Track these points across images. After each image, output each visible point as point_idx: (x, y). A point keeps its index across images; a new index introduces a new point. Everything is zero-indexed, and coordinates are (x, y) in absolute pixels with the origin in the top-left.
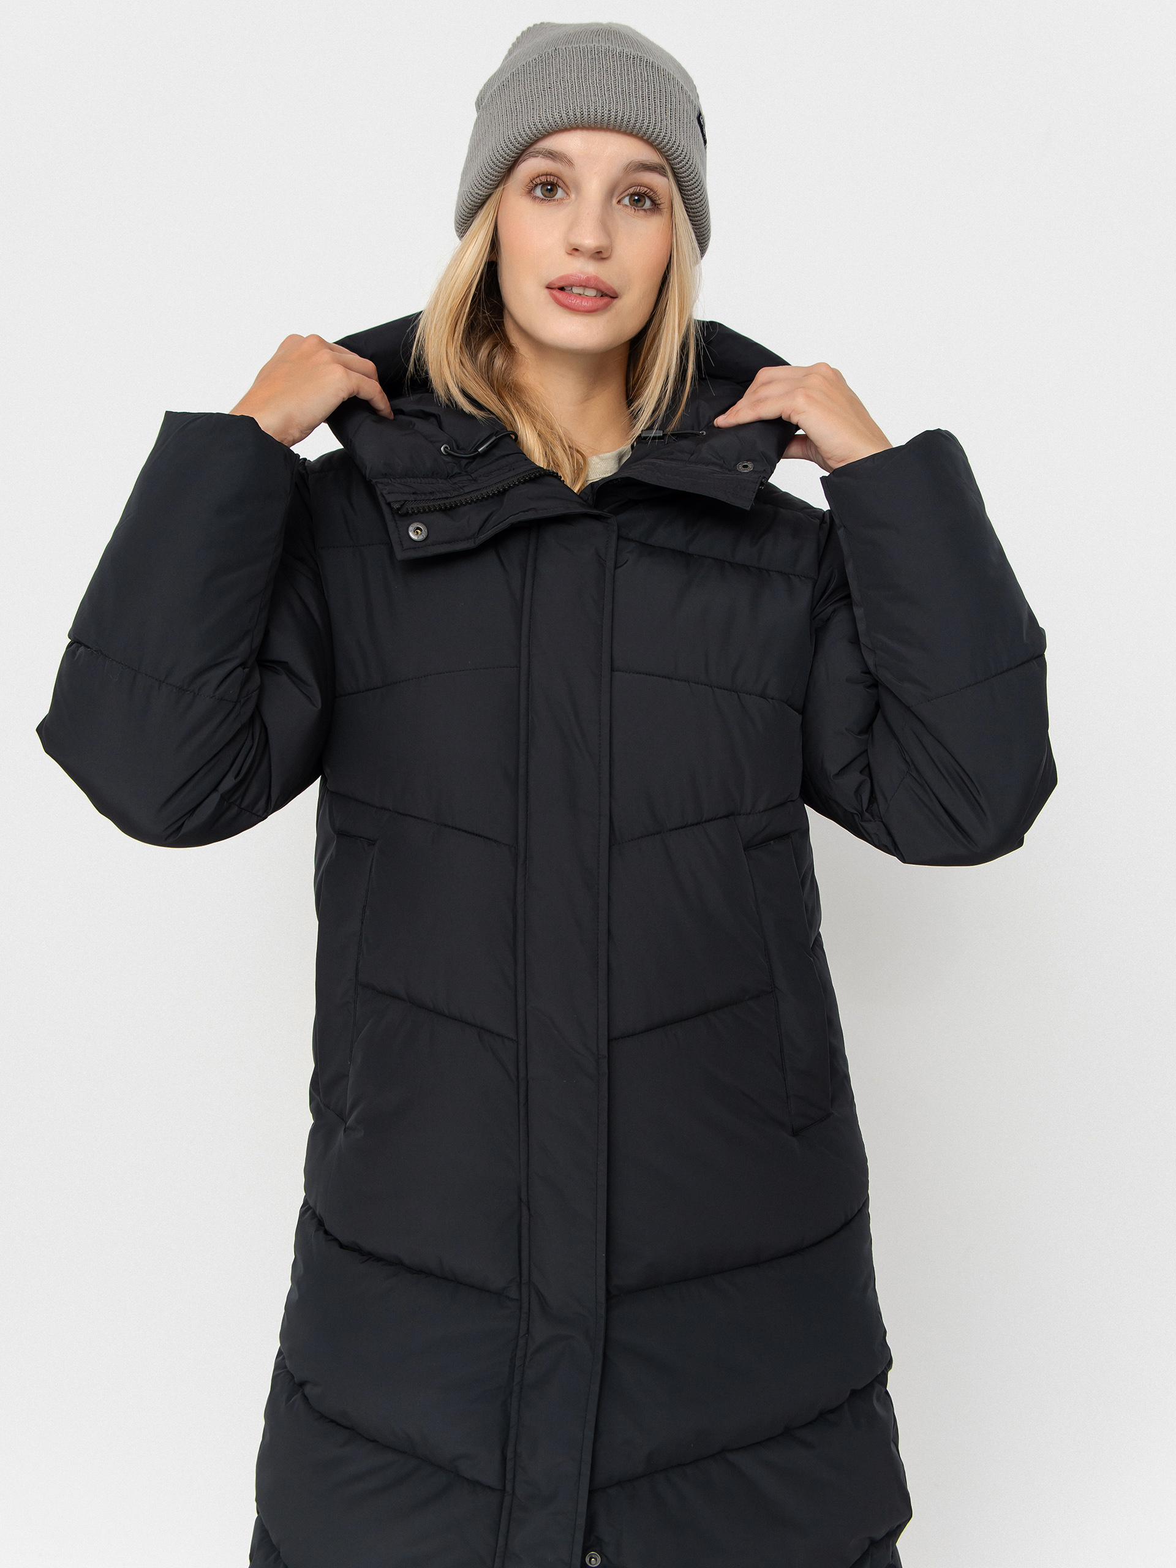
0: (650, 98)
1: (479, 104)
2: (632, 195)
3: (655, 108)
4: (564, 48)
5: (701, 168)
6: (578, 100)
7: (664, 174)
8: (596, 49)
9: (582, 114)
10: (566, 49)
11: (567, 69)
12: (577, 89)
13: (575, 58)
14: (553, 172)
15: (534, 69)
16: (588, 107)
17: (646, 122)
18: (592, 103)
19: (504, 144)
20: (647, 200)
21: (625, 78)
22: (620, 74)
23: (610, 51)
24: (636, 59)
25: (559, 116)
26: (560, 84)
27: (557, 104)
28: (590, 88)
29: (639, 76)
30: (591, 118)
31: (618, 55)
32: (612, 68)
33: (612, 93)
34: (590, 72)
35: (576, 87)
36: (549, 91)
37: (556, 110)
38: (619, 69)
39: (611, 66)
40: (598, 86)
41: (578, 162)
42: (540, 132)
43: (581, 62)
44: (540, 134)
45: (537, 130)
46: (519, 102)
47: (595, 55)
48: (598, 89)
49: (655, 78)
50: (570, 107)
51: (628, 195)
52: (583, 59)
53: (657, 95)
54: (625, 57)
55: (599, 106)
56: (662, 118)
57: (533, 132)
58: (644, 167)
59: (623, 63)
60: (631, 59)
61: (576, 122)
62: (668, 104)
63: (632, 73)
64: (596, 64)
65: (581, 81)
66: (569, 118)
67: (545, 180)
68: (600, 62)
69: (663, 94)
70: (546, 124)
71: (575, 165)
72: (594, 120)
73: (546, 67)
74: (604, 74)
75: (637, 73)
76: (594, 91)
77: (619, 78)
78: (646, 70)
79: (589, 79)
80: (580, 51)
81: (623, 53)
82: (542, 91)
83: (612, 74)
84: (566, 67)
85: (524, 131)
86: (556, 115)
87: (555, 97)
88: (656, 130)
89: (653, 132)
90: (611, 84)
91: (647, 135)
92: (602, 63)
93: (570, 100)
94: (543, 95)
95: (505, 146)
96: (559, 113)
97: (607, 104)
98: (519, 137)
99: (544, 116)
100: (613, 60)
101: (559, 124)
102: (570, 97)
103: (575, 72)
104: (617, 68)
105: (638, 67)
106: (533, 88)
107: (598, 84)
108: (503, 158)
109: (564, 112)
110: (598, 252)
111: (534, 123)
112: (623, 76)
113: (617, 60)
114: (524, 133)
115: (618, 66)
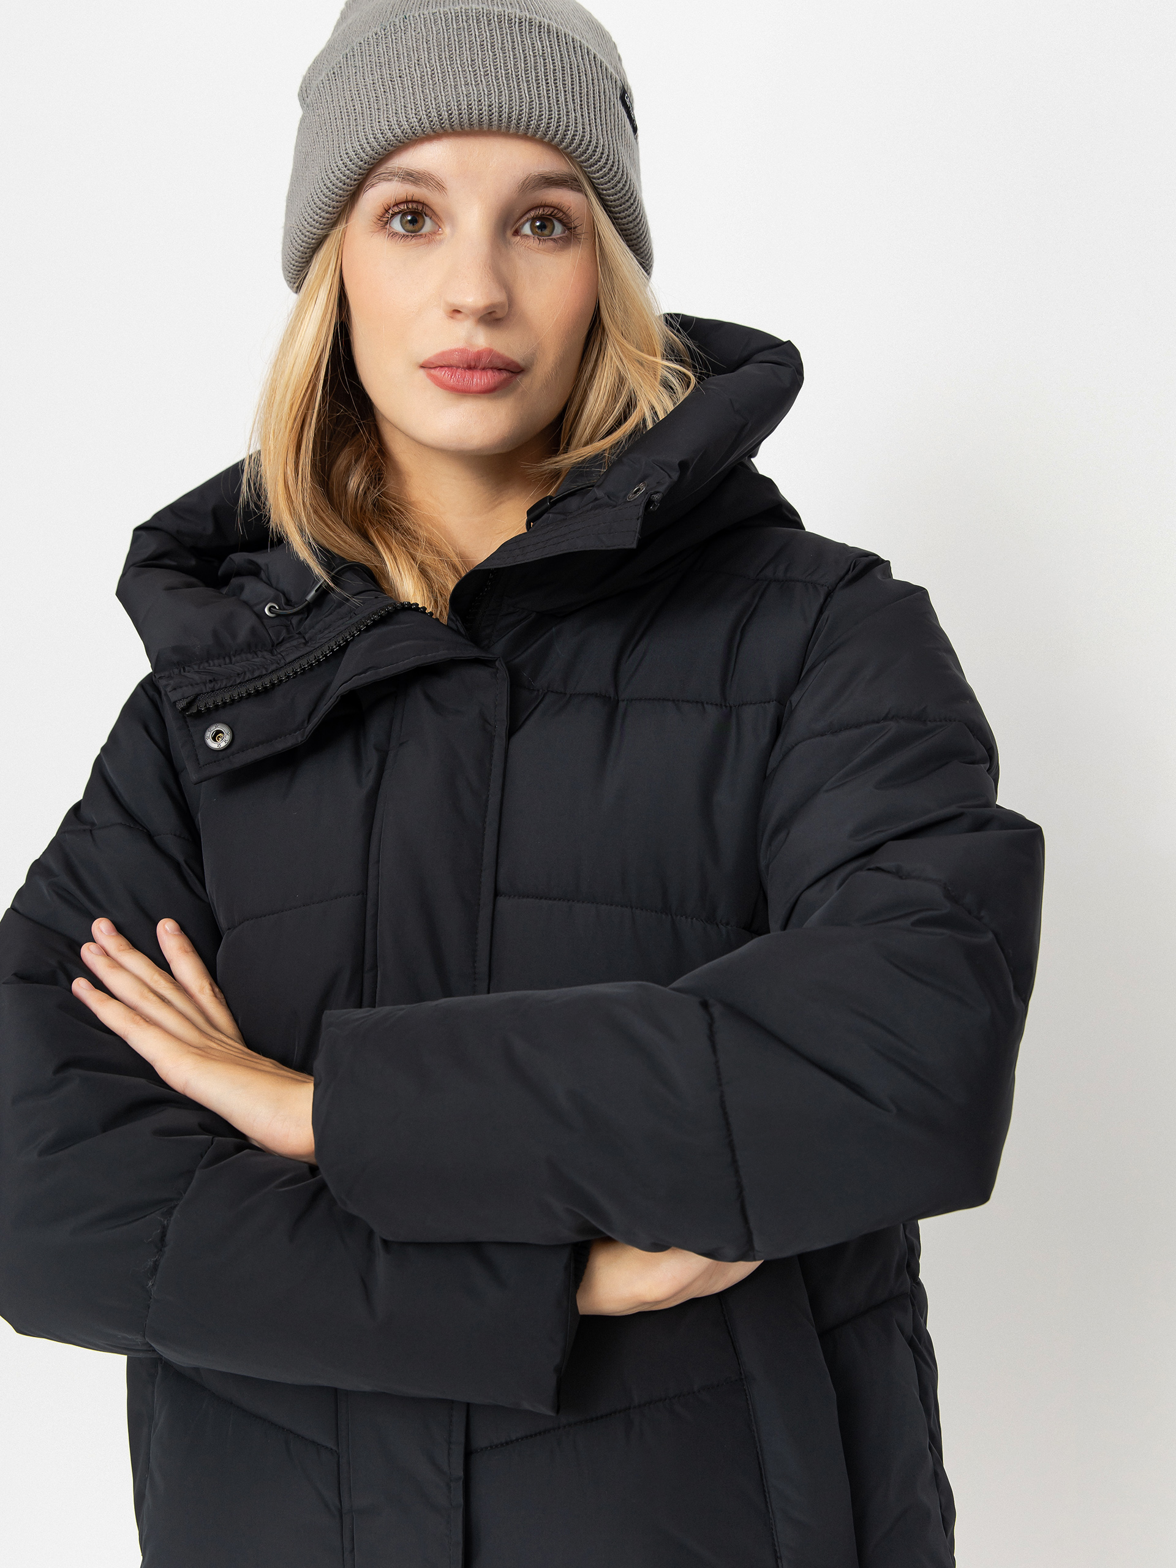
0: (549, 81)
1: (304, 95)
2: (534, 219)
3: (557, 94)
4: (417, 15)
5: (631, 172)
6: (443, 93)
7: (579, 189)
8: (463, 14)
9: (451, 114)
10: (419, 16)
11: (423, 47)
12: (440, 75)
13: (434, 29)
14: (415, 198)
15: (376, 49)
16: (459, 103)
17: (545, 117)
18: (464, 97)
19: (341, 162)
20: (556, 224)
21: (509, 53)
22: (501, 49)
23: (485, 15)
24: (524, 23)
25: (417, 118)
26: (415, 70)
27: (412, 101)
28: (459, 74)
29: (529, 48)
30: (464, 117)
31: (496, 19)
32: (489, 40)
33: (492, 79)
34: (457, 49)
35: (438, 73)
36: (399, 81)
37: (412, 109)
38: (500, 41)
39: (488, 37)
40: (471, 69)
41: (451, 184)
42: (391, 143)
43: (444, 34)
44: (392, 146)
45: (386, 141)
46: (358, 99)
47: (463, 22)
48: (470, 74)
49: (554, 48)
50: (432, 104)
51: (527, 221)
52: (445, 31)
53: (559, 75)
54: (506, 22)
55: (474, 100)
56: (568, 109)
57: (381, 144)
58: (548, 181)
59: (504, 32)
60: (517, 23)
61: (443, 125)
62: (576, 86)
63: (520, 45)
64: (465, 37)
65: (445, 64)
66: (432, 121)
67: (406, 207)
68: (470, 33)
69: (567, 71)
70: (398, 132)
71: (448, 188)
72: (469, 120)
73: (392, 45)
74: (478, 51)
75: (527, 45)
76: (466, 78)
77: (501, 55)
78: (540, 38)
79: (456, 60)
80: (441, 18)
81: (505, 16)
82: (390, 82)
83: (489, 50)
84: (421, 44)
85: (368, 143)
86: (413, 118)
87: (409, 89)
88: (561, 128)
89: (557, 131)
90: (490, 65)
91: (548, 136)
92: (473, 34)
93: (431, 94)
94: (391, 88)
95: (343, 166)
96: (416, 114)
97: (486, 96)
98: (361, 151)
99: (395, 119)
100: (490, 28)
101: (418, 130)
102: (431, 90)
103: (436, 50)
104: (497, 39)
105: (528, 36)
106: (376, 77)
107: (470, 66)
108: (341, 182)
109: (424, 112)
110: (490, 313)
111: (381, 130)
112: (507, 51)
113: (495, 27)
114: (367, 146)
115: (497, 37)
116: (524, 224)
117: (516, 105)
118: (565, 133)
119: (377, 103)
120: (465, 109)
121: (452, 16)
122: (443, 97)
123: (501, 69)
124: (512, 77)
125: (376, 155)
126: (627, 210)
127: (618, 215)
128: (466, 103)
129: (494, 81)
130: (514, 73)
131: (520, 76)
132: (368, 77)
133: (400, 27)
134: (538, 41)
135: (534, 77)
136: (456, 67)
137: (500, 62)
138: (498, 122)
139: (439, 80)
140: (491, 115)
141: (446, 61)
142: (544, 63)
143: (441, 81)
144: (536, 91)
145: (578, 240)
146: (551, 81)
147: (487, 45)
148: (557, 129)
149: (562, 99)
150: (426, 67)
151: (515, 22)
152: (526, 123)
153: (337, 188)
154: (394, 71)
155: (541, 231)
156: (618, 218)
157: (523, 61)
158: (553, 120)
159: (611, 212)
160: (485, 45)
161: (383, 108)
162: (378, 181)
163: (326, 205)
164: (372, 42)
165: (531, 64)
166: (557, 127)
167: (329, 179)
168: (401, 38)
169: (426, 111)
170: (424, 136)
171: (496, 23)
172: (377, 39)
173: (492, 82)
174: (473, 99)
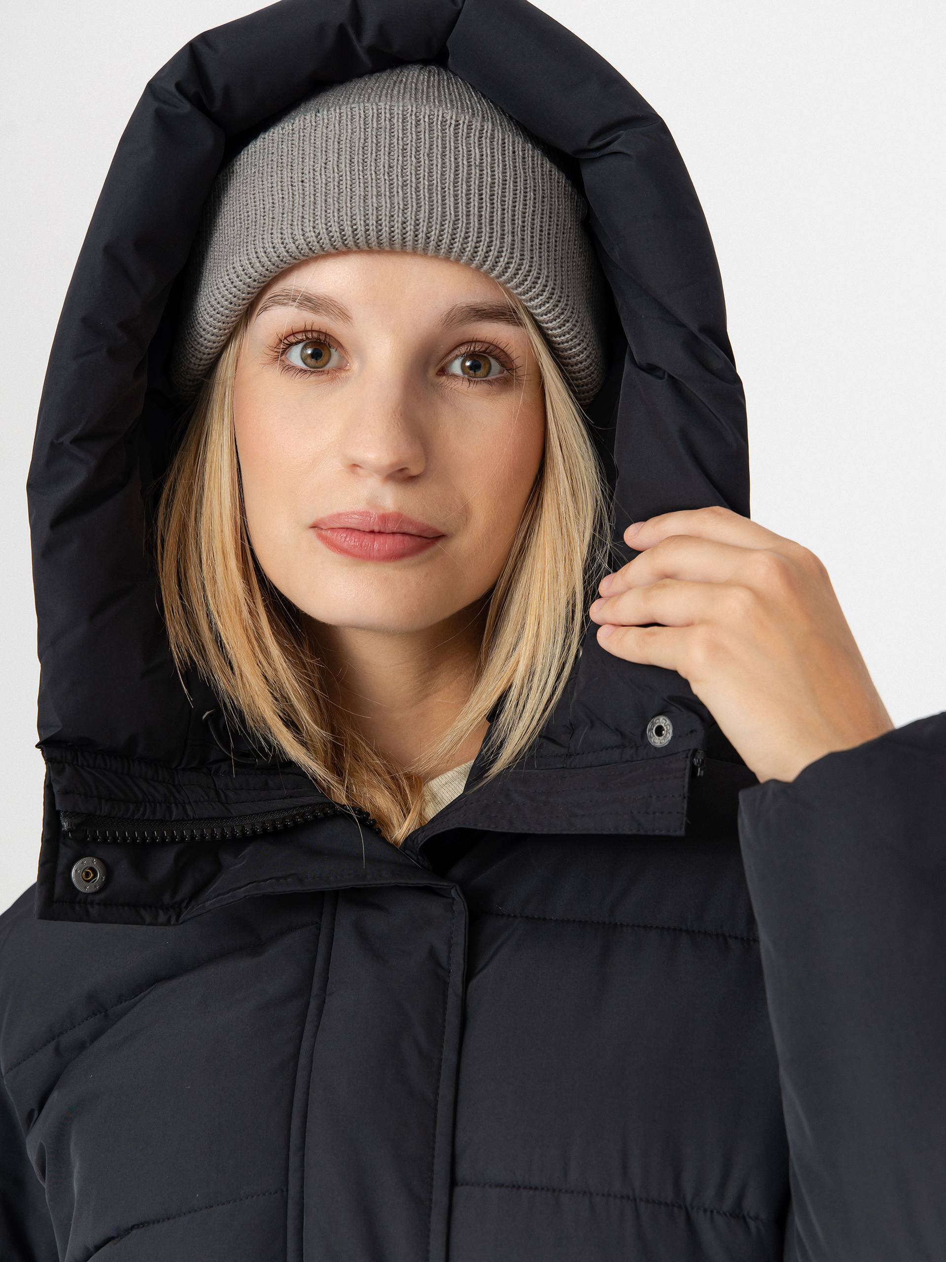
2: (464, 357)
14: (316, 328)
15: (280, 147)
16: (367, 217)
17: (472, 240)
18: (373, 210)
19: (227, 277)
20: (493, 361)
21: (437, 161)
22: (428, 155)
23: (413, 114)
24: (461, 126)
25: (314, 232)
26: (321, 174)
27: (312, 211)
28: (372, 182)
29: (463, 156)
30: (371, 234)
31: (427, 119)
32: (414, 144)
33: (411, 191)
34: (374, 152)
35: (346, 179)
36: (301, 187)
37: (310, 221)
38: (427, 146)
39: (414, 140)
40: (386, 177)
41: (358, 313)
42: (285, 259)
43: (360, 134)
44: (286, 263)
45: (279, 257)
46: (253, 204)
47: (385, 120)
48: (385, 183)
49: (496, 158)
50: (334, 216)
51: (456, 357)
52: (362, 130)
53: (498, 190)
54: (439, 123)
55: (386, 215)
56: (504, 230)
57: (272, 260)
58: (479, 313)
59: (435, 135)
60: (453, 126)
61: (346, 242)
62: (519, 204)
63: (452, 152)
64: (385, 138)
65: (356, 170)
66: (333, 237)
67: (304, 337)
68: (393, 134)
69: (509, 186)
70: (292, 247)
71: (354, 317)
72: (378, 238)
73: (299, 143)
74: (398, 156)
75: (461, 152)
76: (380, 187)
77: (427, 162)
78: (479, 145)
79: (371, 165)
80: (360, 113)
81: (438, 115)
82: (290, 187)
83: (413, 156)
84: (332, 144)
85: (258, 258)
86: (310, 231)
87: (310, 197)
88: (491, 253)
89: (486, 257)
90: (411, 173)
91: (475, 262)
92: (396, 136)
93: (334, 204)
94: (291, 194)
95: (229, 282)
96: (314, 227)
97: (401, 211)
98: (249, 266)
99: (290, 231)
100: (419, 130)
101: (315, 246)
102: (335, 199)
103: (348, 153)
104: (425, 143)
105: (464, 141)
106: (276, 180)
107: (386, 174)
108: (226, 300)
109: (324, 226)
110: (402, 470)
111: (273, 244)
112: (435, 158)
113: (425, 129)
114: (256, 261)
115: (425, 140)
116: (452, 361)
117: (436, 223)
118: (497, 260)
119: (272, 211)
120: (373, 225)
121: (373, 113)
122: (348, 209)
123: (424, 179)
124: (437, 190)
125: (267, 272)
126: (579, 356)
127: (568, 361)
128: (374, 217)
129: (414, 193)
130: (439, 184)
131: (446, 189)
132: (267, 179)
133: (311, 121)
134: (477, 148)
135: (464, 191)
136: (369, 174)
137: (424, 171)
138: (413, 243)
139: (346, 187)
140: (405, 234)
141: (359, 166)
142: (481, 175)
143: (349, 190)
144: (464, 208)
145: (519, 385)
146: (486, 197)
147: (411, 150)
148: (487, 255)
149: (497, 218)
150: (334, 172)
151: (451, 123)
152: (448, 246)
153: (222, 307)
154: (296, 175)
155: (475, 372)
156: (567, 365)
157: (453, 171)
158: (482, 243)
159: (558, 356)
160: (409, 149)
161: (278, 217)
162: (271, 304)
163: (211, 326)
164: (277, 138)
165: (463, 175)
166: (487, 252)
167: (214, 296)
168: (310, 135)
169: (326, 224)
170: (322, 253)
171: (427, 124)
172: (283, 134)
173: (411, 194)
174: (384, 214)
